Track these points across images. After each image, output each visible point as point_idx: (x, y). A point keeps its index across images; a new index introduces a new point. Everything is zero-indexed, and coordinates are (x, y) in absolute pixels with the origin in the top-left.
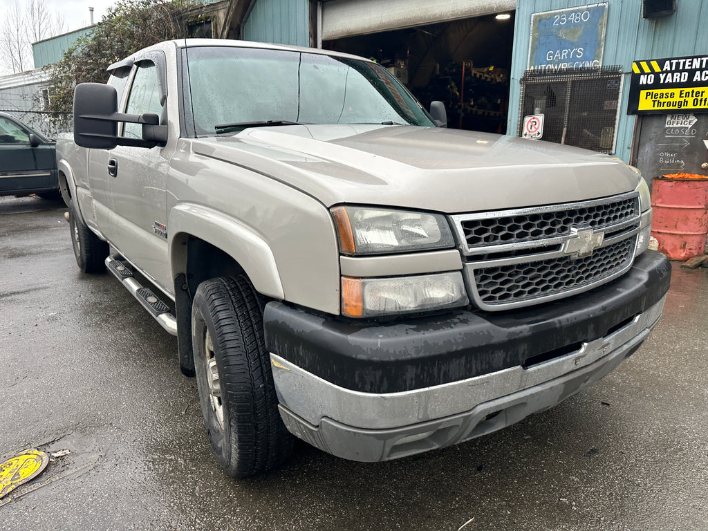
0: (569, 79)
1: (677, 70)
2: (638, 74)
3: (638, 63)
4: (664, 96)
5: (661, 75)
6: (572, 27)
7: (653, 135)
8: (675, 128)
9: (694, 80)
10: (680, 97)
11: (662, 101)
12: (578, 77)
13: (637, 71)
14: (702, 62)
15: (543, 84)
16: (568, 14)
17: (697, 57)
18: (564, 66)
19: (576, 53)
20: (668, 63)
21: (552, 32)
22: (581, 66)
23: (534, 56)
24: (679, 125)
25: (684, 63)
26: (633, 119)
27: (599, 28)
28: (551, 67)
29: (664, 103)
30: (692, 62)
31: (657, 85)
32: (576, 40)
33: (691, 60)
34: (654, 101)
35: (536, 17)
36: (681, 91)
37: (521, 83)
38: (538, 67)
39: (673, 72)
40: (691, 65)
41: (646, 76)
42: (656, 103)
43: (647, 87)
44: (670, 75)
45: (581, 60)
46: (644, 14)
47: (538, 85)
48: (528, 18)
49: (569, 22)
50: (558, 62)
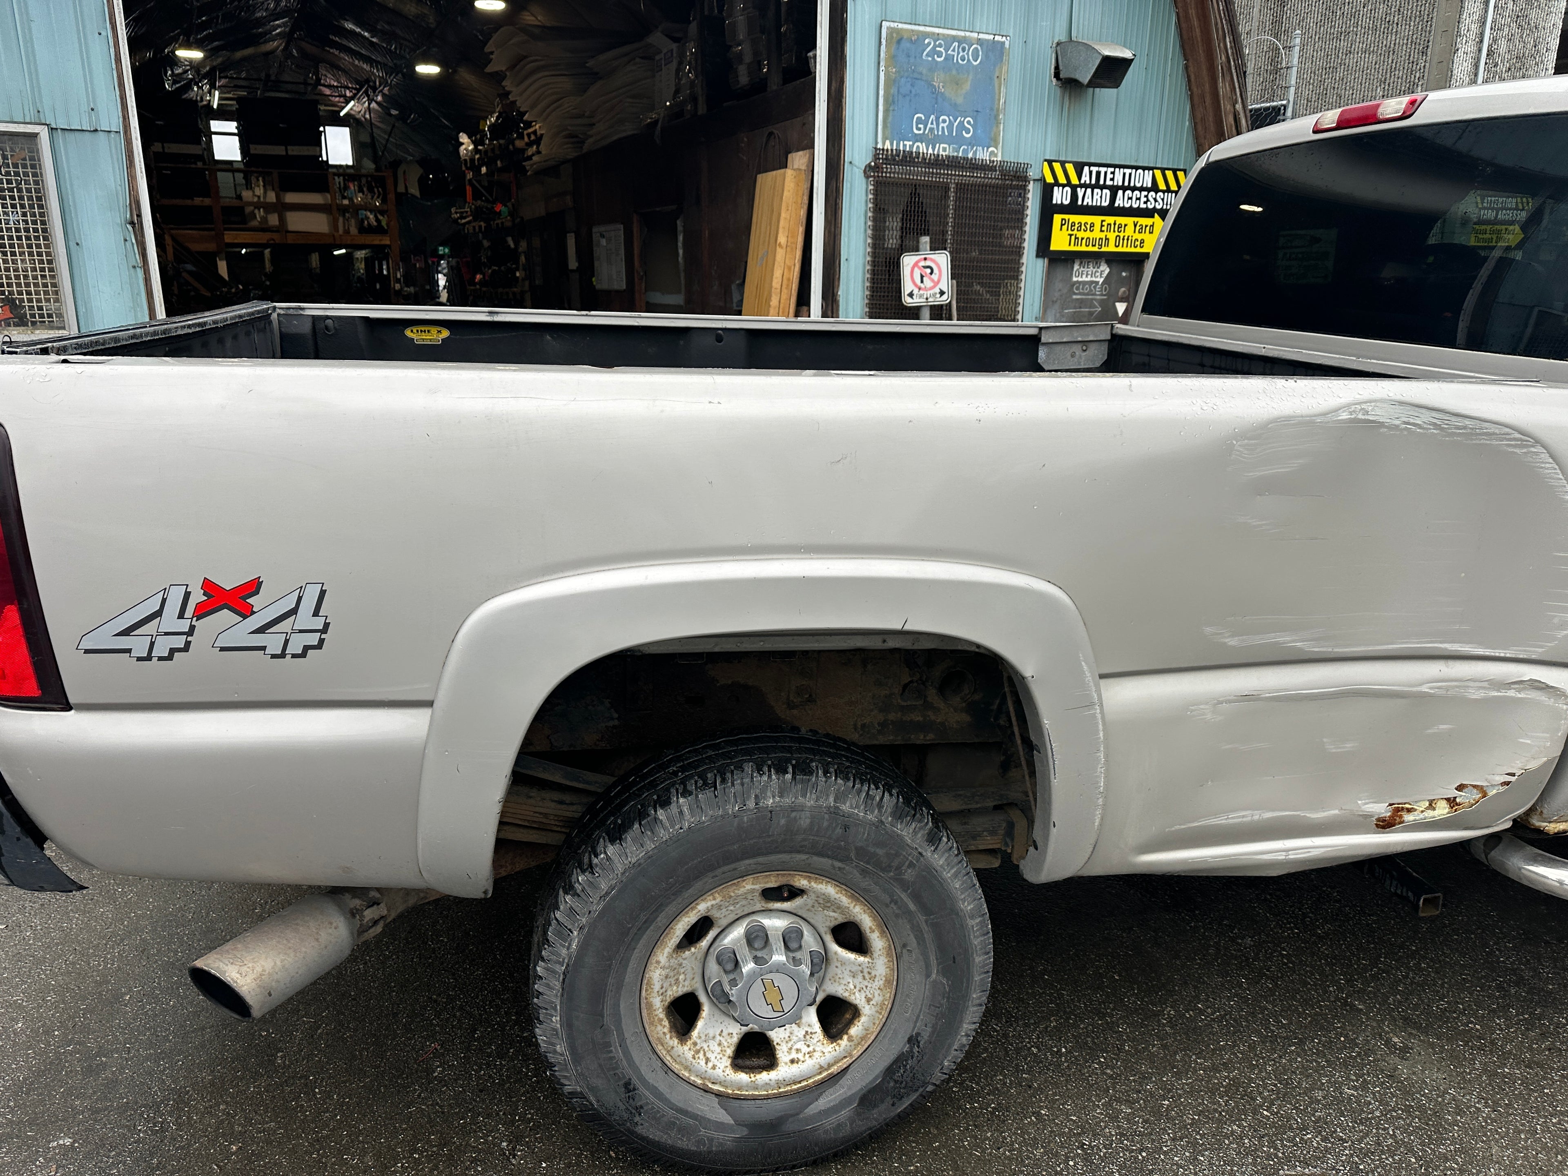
0: (953, 178)
1: (1097, 186)
2: (1050, 184)
3: (1050, 162)
4: (1083, 227)
5: (1079, 189)
6: (954, 72)
7: (1057, 294)
8: (1084, 283)
9: (1116, 205)
10: (1101, 231)
11: (1080, 235)
12: (967, 177)
13: (1050, 179)
14: (1124, 174)
15: (905, 184)
16: (949, 41)
17: (1120, 167)
18: (944, 150)
19: (962, 126)
20: (1086, 169)
21: (921, 74)
22: (970, 155)
23: (890, 119)
24: (1089, 279)
25: (1106, 173)
26: (1041, 265)
27: (996, 81)
28: (922, 148)
29: (1082, 239)
30: (1113, 173)
31: (1074, 208)
32: (960, 100)
33: (1112, 170)
34: (1071, 235)
35: (891, 31)
36: (1102, 221)
37: (867, 177)
38: (898, 145)
39: (1093, 187)
40: (1112, 179)
41: (1061, 188)
42: (1073, 237)
43: (1062, 209)
44: (1089, 191)
45: (971, 143)
46: (1057, 75)
47: (896, 184)
48: (878, 25)
49: (948, 58)
50: (933, 141)
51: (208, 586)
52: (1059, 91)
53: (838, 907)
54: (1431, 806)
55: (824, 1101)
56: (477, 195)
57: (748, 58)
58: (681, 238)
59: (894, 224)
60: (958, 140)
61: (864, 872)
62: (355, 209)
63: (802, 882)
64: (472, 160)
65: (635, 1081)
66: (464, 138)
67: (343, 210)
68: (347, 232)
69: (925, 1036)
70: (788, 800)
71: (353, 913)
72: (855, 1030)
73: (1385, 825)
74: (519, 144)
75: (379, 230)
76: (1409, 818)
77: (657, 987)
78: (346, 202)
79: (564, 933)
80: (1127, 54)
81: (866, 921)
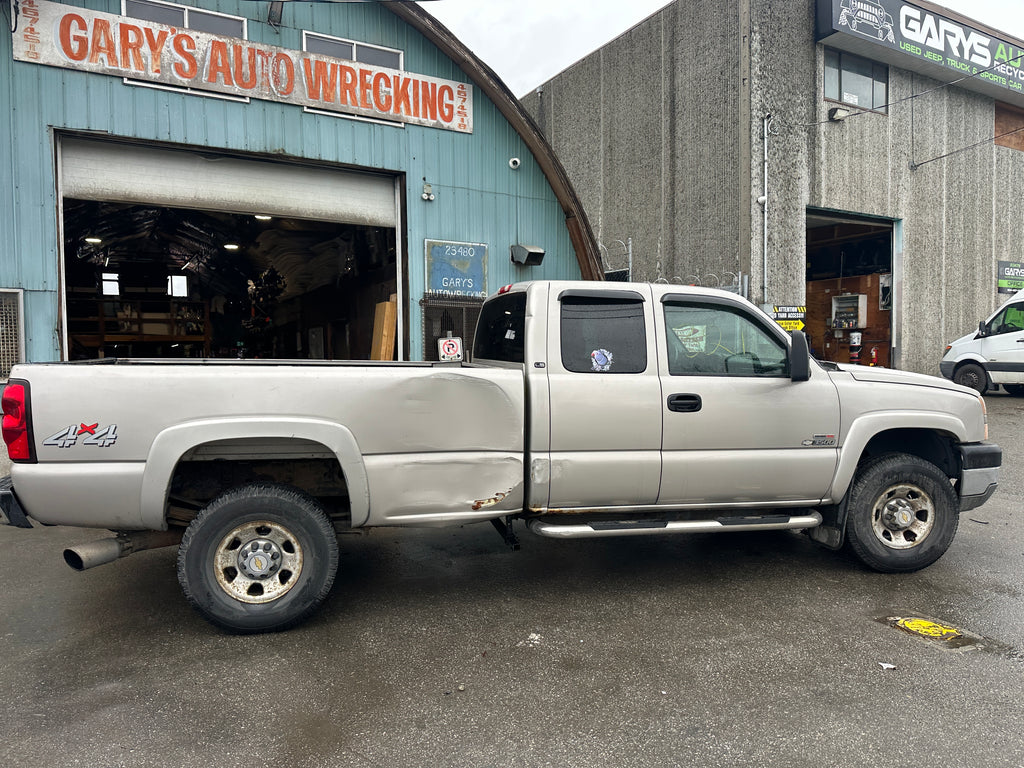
0: (464, 305)
6: (461, 260)
12: (471, 305)
15: (440, 308)
16: (458, 247)
18: (459, 293)
19: (467, 282)
21: (445, 260)
22: (472, 295)
23: (430, 280)
27: (482, 263)
28: (448, 292)
32: (465, 272)
35: (429, 243)
37: (421, 305)
38: (436, 291)
45: (472, 290)
46: (513, 259)
47: (436, 308)
48: (421, 242)
49: (458, 254)
50: (453, 289)
51: (83, 425)
52: (514, 267)
53: (284, 535)
54: (489, 501)
55: (278, 605)
56: (257, 312)
57: (376, 251)
58: (348, 333)
59: (437, 326)
60: (466, 288)
61: (288, 520)
62: (184, 322)
63: (269, 525)
64: (255, 294)
65: (211, 593)
66: (251, 283)
67: (178, 321)
68: (179, 334)
69: (313, 578)
70: (261, 495)
71: (120, 543)
72: (291, 580)
73: (476, 508)
74: (279, 286)
75: (198, 332)
76: (482, 505)
77: (219, 561)
78: (179, 318)
79: (187, 539)
80: (542, 251)
81: (292, 539)
